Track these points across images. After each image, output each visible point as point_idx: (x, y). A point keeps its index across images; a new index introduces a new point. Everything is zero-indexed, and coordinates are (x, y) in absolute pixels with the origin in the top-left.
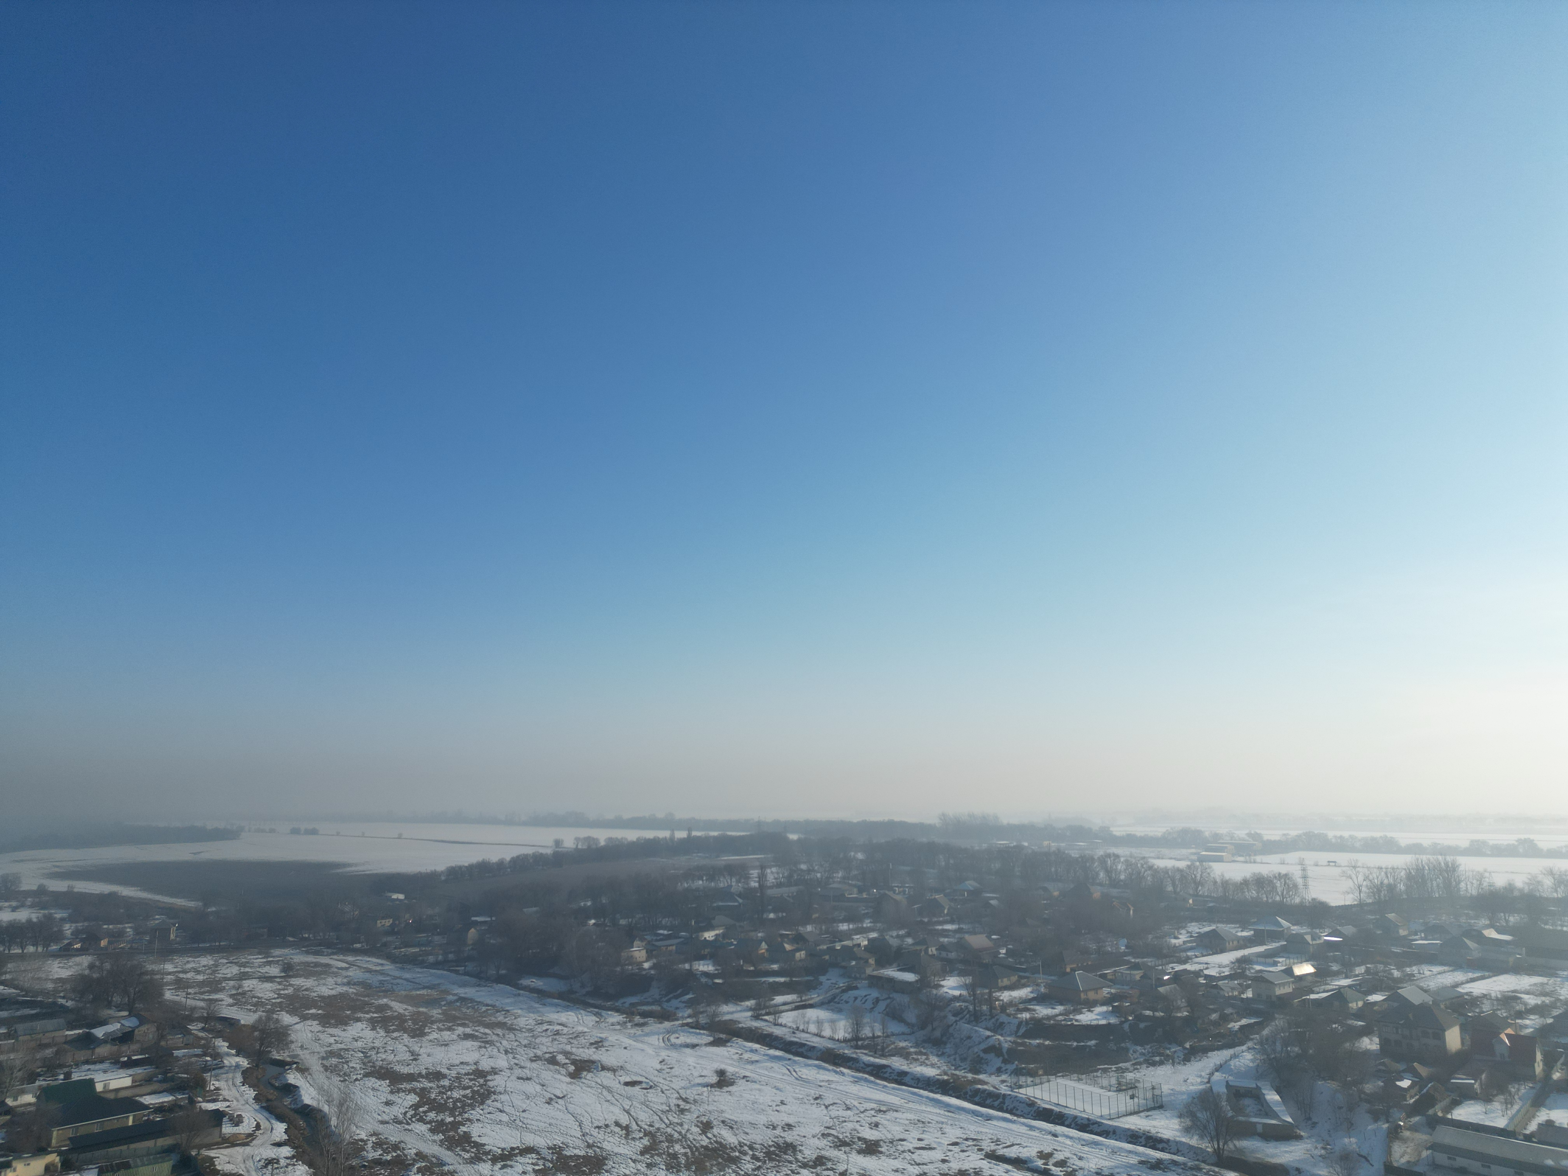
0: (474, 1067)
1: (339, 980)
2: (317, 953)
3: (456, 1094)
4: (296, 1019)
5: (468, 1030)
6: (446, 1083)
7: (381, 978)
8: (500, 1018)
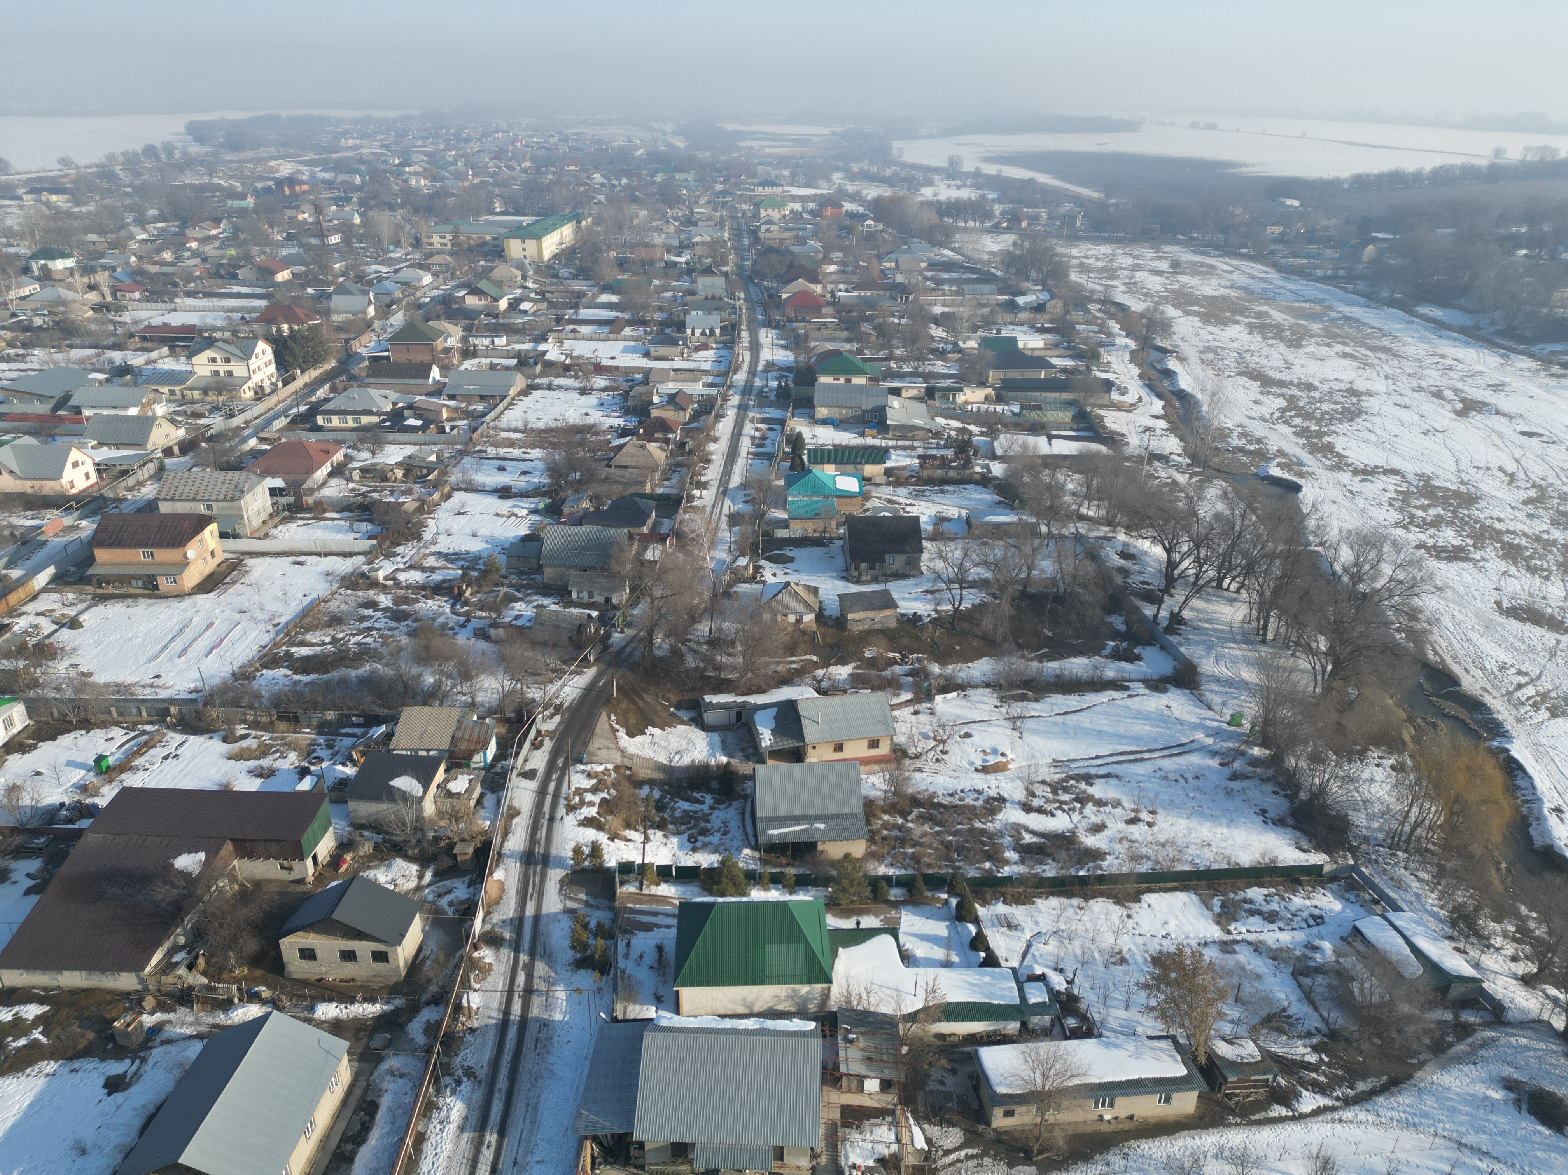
0: (1348, 386)
1: (1223, 282)
2: (1203, 254)
3: (1325, 407)
4: (1180, 313)
5: (1348, 350)
6: (1317, 395)
7: (1264, 285)
8: (1386, 342)
